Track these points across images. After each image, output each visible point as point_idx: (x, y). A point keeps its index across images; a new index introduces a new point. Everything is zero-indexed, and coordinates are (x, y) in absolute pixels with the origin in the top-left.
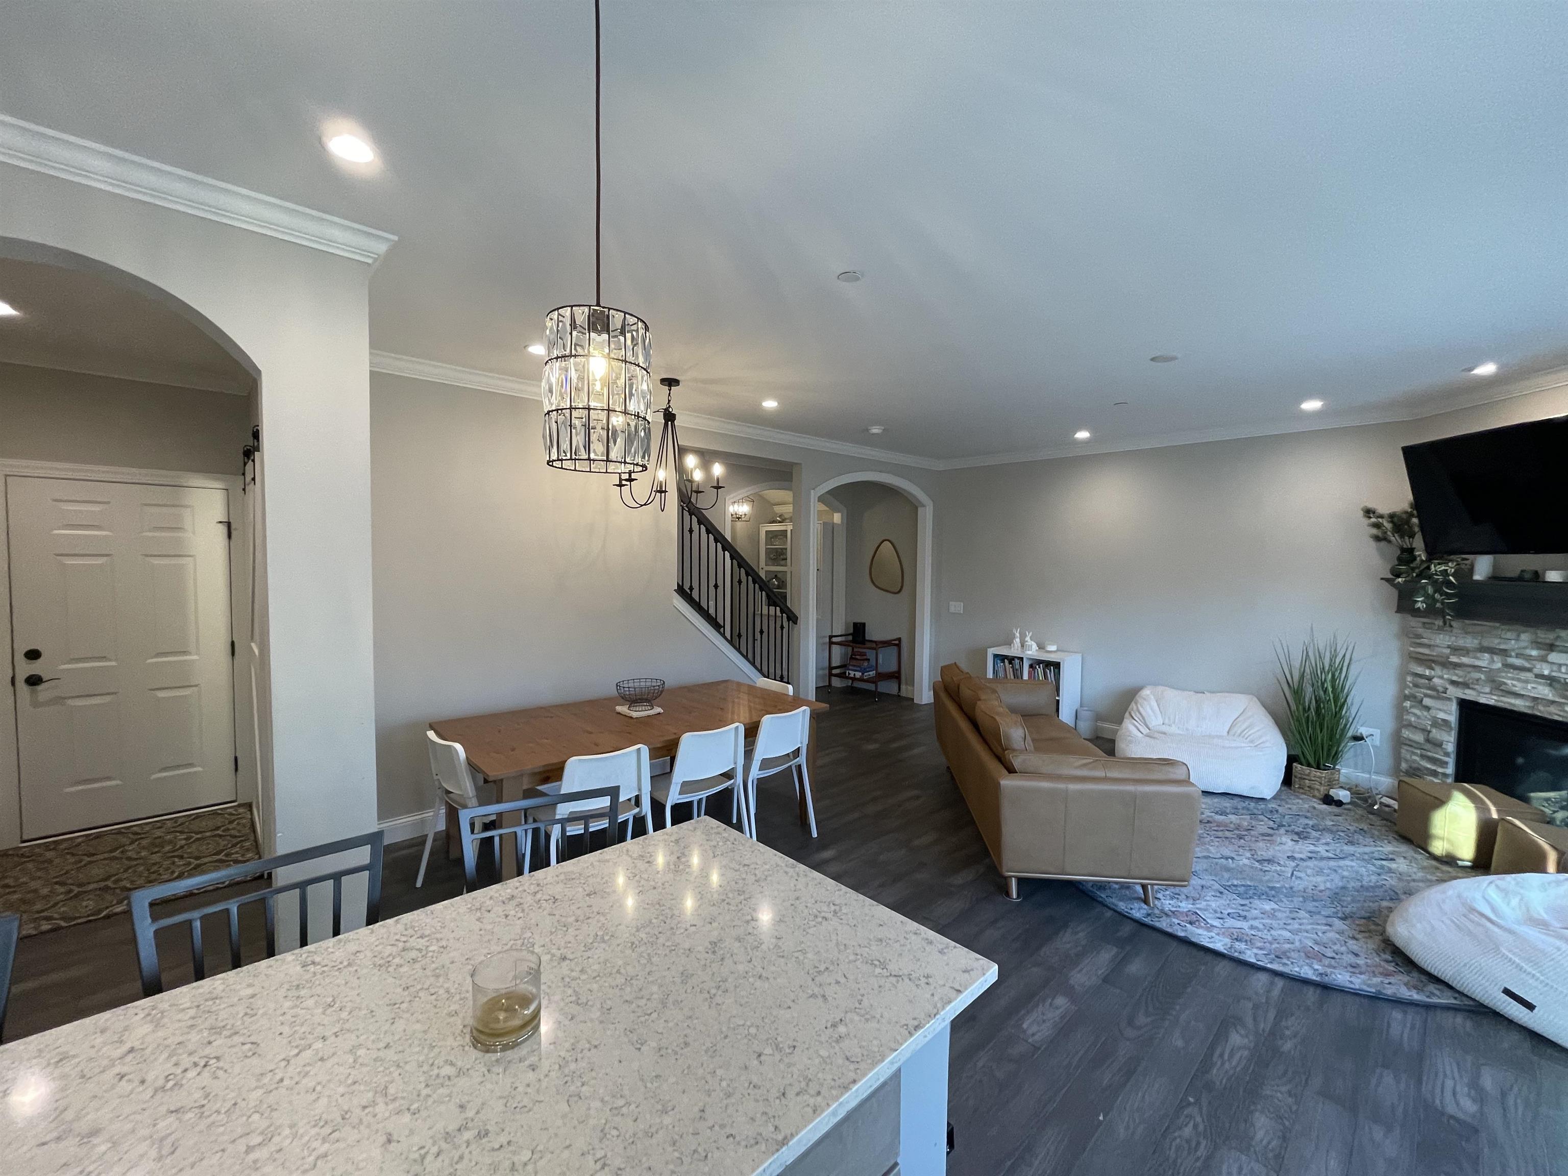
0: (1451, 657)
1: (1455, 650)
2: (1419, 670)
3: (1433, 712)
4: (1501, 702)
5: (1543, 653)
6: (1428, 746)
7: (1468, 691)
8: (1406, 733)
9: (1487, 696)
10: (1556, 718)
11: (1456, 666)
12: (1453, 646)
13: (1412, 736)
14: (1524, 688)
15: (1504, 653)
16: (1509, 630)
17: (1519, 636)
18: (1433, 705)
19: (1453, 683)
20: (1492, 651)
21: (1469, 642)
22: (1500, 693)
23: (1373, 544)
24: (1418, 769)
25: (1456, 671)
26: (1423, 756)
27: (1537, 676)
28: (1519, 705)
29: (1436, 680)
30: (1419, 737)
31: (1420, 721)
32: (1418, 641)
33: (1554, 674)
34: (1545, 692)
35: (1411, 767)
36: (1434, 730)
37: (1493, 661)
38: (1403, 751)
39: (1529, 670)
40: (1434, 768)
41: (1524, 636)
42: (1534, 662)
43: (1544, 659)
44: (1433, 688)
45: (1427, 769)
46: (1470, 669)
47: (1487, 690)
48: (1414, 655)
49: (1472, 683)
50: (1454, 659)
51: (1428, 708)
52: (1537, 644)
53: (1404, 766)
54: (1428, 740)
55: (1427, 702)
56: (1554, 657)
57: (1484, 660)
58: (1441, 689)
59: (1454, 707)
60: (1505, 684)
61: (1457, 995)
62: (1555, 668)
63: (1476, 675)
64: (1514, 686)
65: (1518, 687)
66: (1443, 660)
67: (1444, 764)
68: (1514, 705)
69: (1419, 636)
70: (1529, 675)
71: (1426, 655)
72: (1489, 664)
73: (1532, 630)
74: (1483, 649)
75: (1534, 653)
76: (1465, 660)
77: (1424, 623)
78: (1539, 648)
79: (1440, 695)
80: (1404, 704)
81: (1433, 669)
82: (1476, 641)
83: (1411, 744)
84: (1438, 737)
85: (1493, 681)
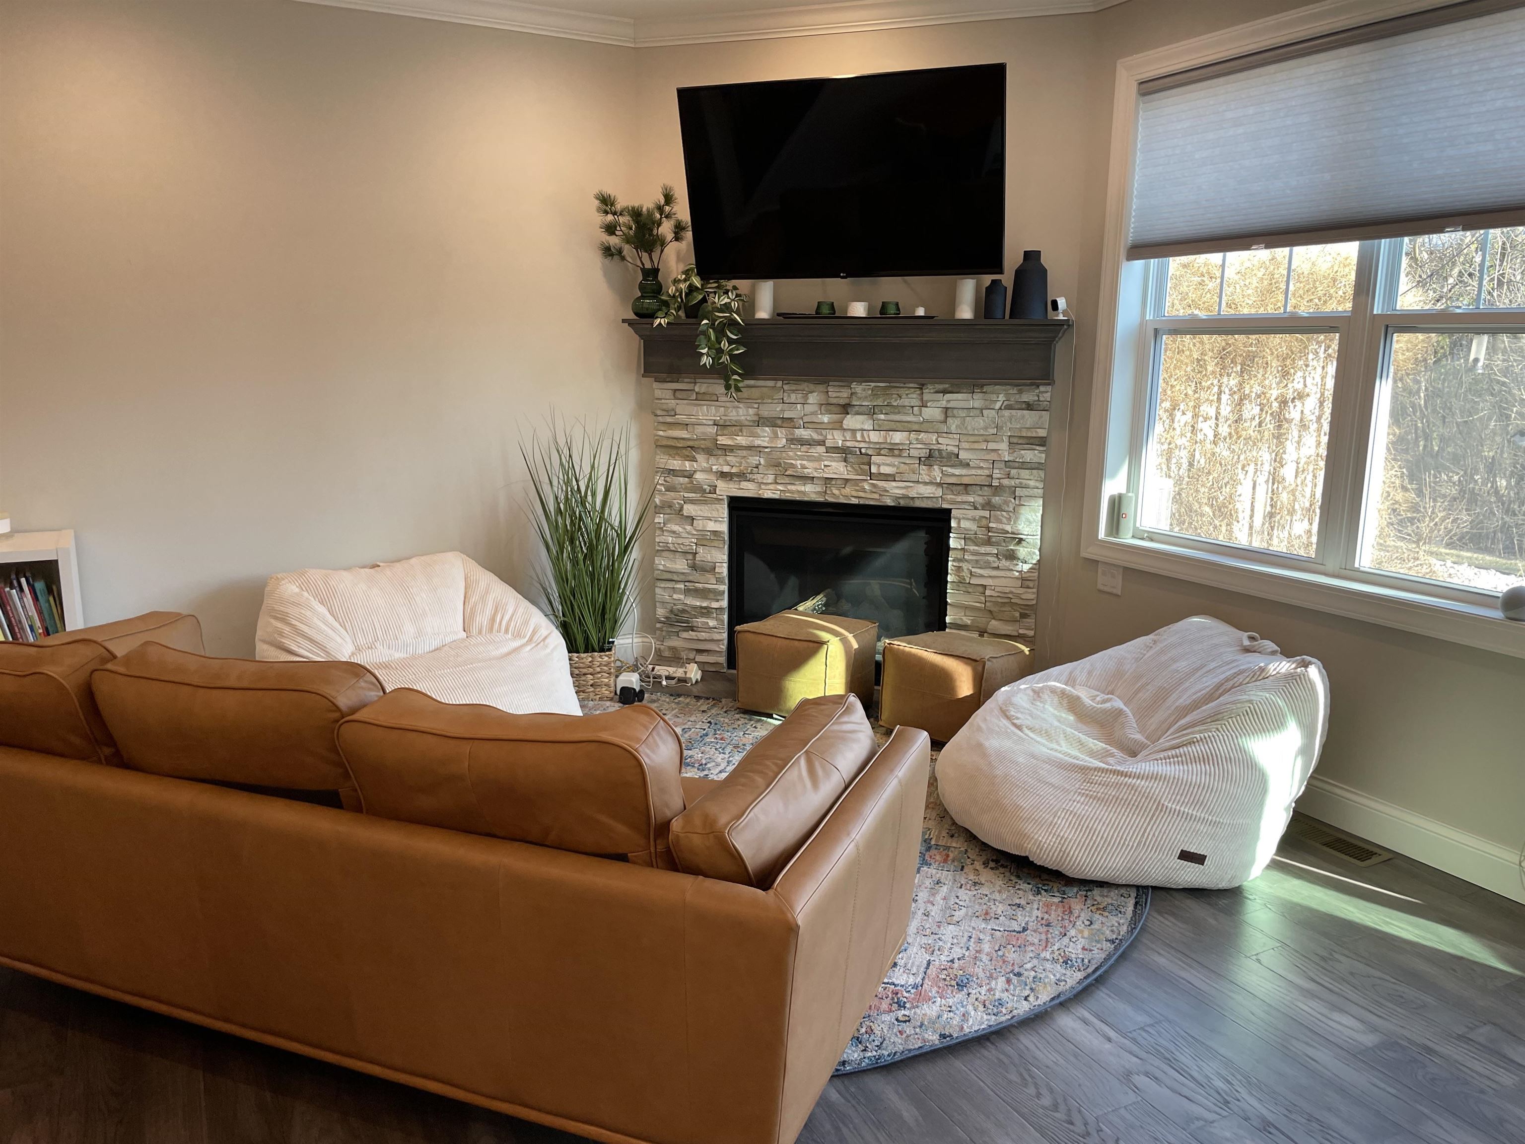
0: (719, 438)
1: (723, 426)
2: (676, 464)
3: (699, 524)
4: (789, 491)
5: (836, 417)
6: (696, 576)
7: (744, 484)
8: (661, 563)
9: (771, 487)
10: (855, 501)
11: (727, 450)
12: (721, 423)
13: (670, 565)
14: (816, 469)
15: (788, 423)
16: (794, 391)
17: (806, 397)
18: (700, 513)
19: (723, 475)
20: (772, 422)
21: (743, 413)
22: (787, 480)
23: (596, 260)
24: (684, 611)
25: (728, 458)
26: (687, 592)
27: (828, 450)
28: (810, 492)
29: (699, 476)
30: (681, 565)
31: (680, 541)
32: (669, 419)
33: (848, 444)
34: (837, 468)
35: (671, 611)
36: (701, 550)
37: (776, 436)
38: (658, 590)
39: (822, 443)
40: (705, 604)
41: (813, 398)
42: (824, 432)
43: (838, 426)
44: (699, 489)
45: (695, 608)
46: (744, 453)
47: (771, 478)
48: (665, 443)
49: (751, 473)
50: (723, 440)
51: (691, 519)
52: (827, 406)
53: (661, 612)
54: (694, 567)
55: (689, 509)
56: (851, 421)
57: (764, 437)
58: (708, 488)
59: (723, 511)
60: (793, 466)
61: (1122, 891)
62: (848, 436)
63: (754, 460)
64: (804, 467)
65: (810, 469)
66: (708, 444)
67: (717, 594)
68: (804, 493)
69: (673, 413)
70: (821, 449)
71: (683, 439)
72: (771, 441)
73: (821, 388)
74: (761, 421)
75: (826, 419)
76: (741, 440)
77: (675, 391)
78: (830, 412)
79: (706, 495)
80: (656, 520)
81: (694, 460)
82: (751, 411)
83: (670, 577)
84: (709, 558)
85: (778, 465)
